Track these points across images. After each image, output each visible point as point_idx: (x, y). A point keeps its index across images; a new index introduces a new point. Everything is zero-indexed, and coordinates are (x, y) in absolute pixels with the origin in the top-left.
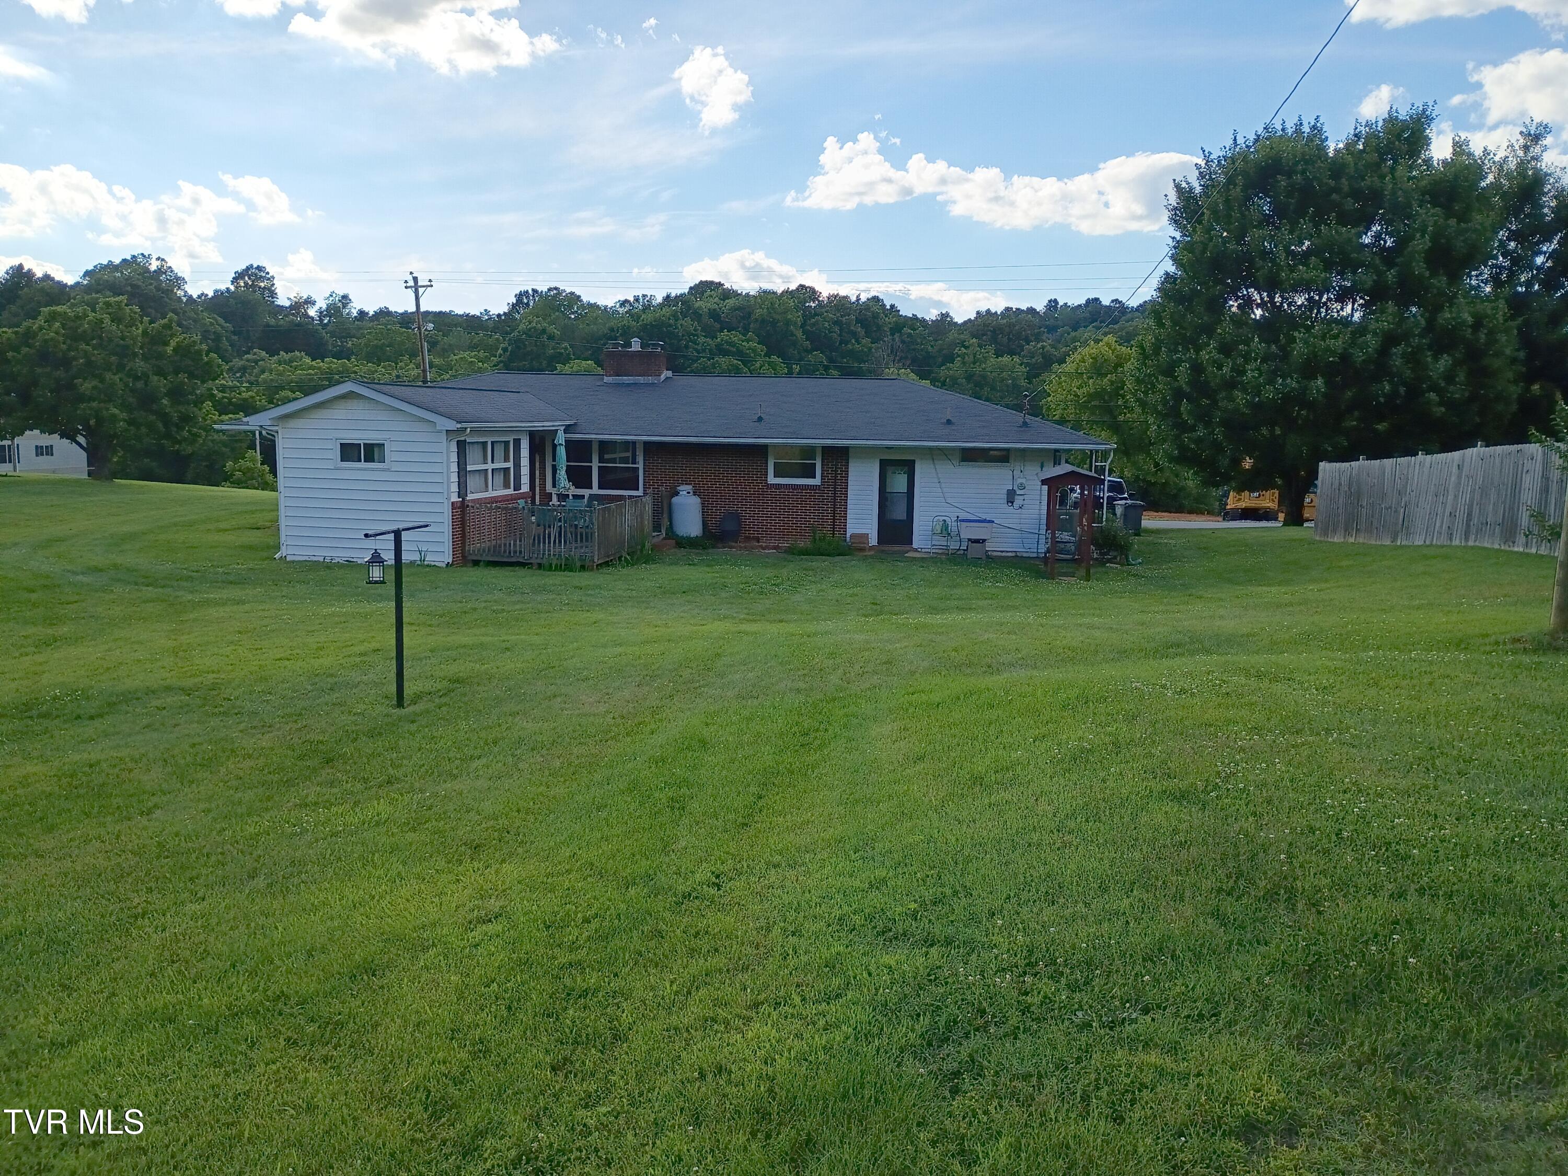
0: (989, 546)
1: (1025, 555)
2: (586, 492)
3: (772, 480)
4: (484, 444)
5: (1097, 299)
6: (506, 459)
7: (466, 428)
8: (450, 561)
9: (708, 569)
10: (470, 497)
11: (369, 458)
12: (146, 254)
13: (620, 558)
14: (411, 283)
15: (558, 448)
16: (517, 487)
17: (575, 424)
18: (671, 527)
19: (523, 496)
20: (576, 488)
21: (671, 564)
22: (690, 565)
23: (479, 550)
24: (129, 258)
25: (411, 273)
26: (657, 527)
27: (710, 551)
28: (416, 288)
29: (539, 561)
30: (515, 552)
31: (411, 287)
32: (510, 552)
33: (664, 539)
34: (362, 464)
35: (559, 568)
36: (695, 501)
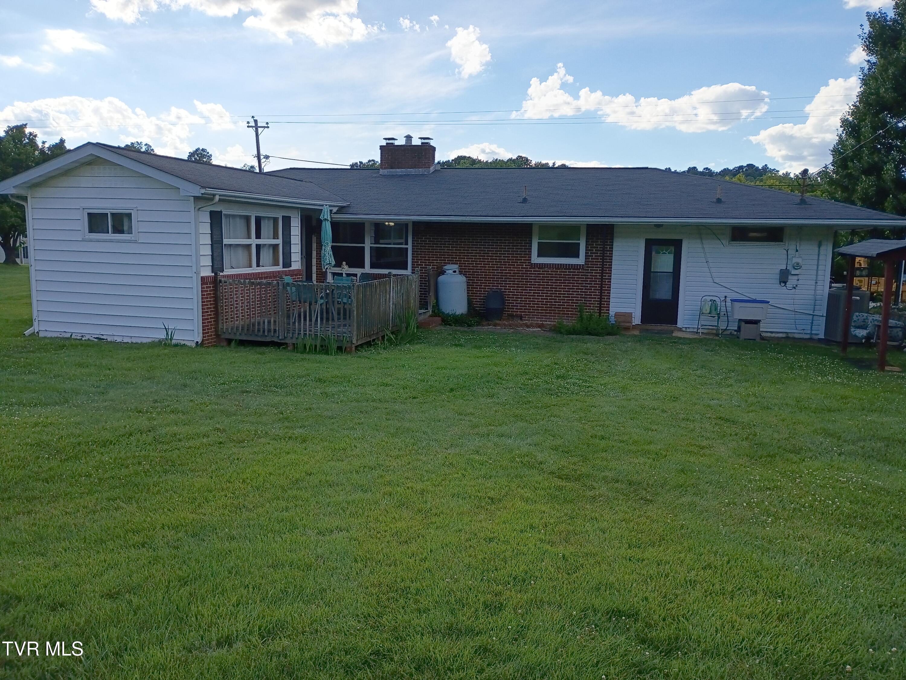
0: (763, 327)
1: (797, 336)
2: (358, 271)
3: (535, 259)
4: (247, 219)
5: (695, 168)
6: (275, 236)
7: (214, 195)
8: (200, 340)
9: (475, 352)
10: (228, 272)
11: (118, 229)
12: (139, 142)
13: (383, 337)
14: (253, 124)
15: (324, 223)
16: (287, 263)
17: (348, 206)
18: (437, 304)
19: (293, 273)
20: (350, 267)
21: (436, 345)
22: (456, 345)
23: (232, 329)
24: (129, 144)
25: (253, 117)
26: (424, 304)
27: (475, 328)
28: (256, 127)
29: (294, 341)
30: (269, 331)
31: (252, 127)
32: (264, 331)
33: (431, 316)
34: (111, 236)
35: (314, 350)
36: (461, 280)
